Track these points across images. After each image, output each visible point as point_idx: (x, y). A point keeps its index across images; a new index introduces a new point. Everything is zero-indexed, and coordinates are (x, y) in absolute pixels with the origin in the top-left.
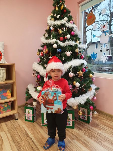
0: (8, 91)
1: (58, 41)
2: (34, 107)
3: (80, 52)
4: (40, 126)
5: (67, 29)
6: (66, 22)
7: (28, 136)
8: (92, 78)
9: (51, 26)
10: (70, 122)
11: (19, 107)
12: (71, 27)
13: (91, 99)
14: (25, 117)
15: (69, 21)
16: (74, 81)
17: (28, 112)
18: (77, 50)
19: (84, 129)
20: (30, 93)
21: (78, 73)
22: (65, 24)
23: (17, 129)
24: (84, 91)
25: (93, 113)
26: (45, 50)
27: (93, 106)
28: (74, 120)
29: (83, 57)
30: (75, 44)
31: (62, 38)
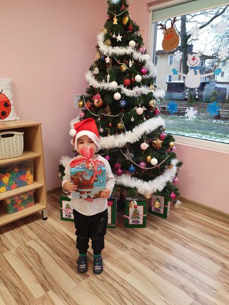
0: (28, 172)
1: (122, 87)
6: (133, 51)
8: (172, 148)
10: (139, 218)
12: (142, 60)
14: (62, 213)
16: (148, 155)
17: (68, 205)
18: (152, 103)
21: (154, 143)
26: (98, 102)
28: (145, 215)
31: (127, 81)
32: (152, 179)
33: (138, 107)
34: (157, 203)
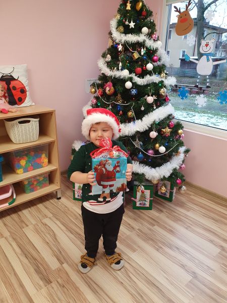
0: (43, 156)
1: (133, 75)
5: (146, 50)
6: (145, 38)
10: (146, 201)
13: (178, 169)
14: (74, 194)
16: (157, 143)
17: (80, 187)
18: (163, 91)
19: (165, 211)
21: (163, 131)
22: (144, 41)
23: (67, 214)
26: (110, 89)
27: (181, 179)
28: (152, 199)
29: (168, 99)
31: (139, 69)
32: (159, 165)
33: (148, 96)
34: (164, 188)
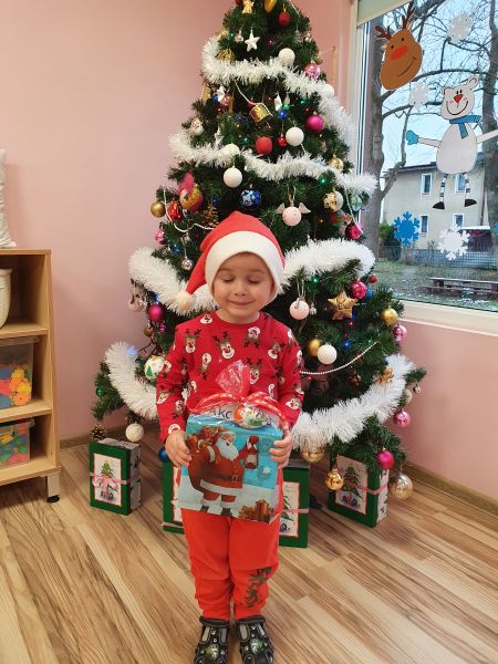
0: (18, 374)
1: (248, 155)
2: (130, 447)
3: (345, 208)
4: (154, 532)
5: (291, 103)
6: (285, 70)
7: (97, 574)
8: (396, 329)
9: (218, 86)
10: (287, 517)
11: (65, 444)
12: (310, 94)
13: (386, 422)
14: (92, 488)
15: (300, 64)
16: (314, 338)
17: (106, 467)
18: (333, 200)
19: (349, 552)
20: (114, 384)
21: (331, 304)
22: (281, 78)
23: (52, 544)
24: (354, 383)
25: (393, 481)
26: (190, 193)
27: (393, 452)
28: (306, 511)
29: (357, 232)
30: (325, 169)
31: (265, 141)
32: (325, 405)
33: (287, 205)
34: (336, 476)
